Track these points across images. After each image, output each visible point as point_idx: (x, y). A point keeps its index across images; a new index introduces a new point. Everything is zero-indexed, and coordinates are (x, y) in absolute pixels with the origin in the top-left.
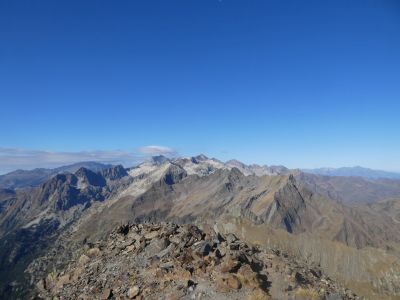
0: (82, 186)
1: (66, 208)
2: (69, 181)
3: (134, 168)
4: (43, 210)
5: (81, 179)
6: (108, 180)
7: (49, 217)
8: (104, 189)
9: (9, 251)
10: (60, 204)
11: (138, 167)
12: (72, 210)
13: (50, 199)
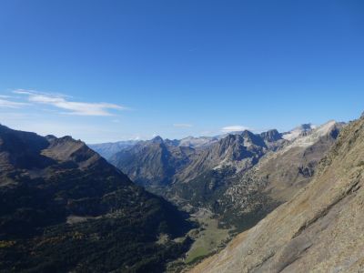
0: (247, 144)
1: (240, 159)
2: (237, 139)
3: (286, 133)
4: (222, 159)
5: (246, 139)
6: (266, 142)
7: (228, 164)
8: (264, 149)
9: (208, 183)
10: (235, 155)
11: (289, 133)
12: (244, 161)
13: (226, 152)
